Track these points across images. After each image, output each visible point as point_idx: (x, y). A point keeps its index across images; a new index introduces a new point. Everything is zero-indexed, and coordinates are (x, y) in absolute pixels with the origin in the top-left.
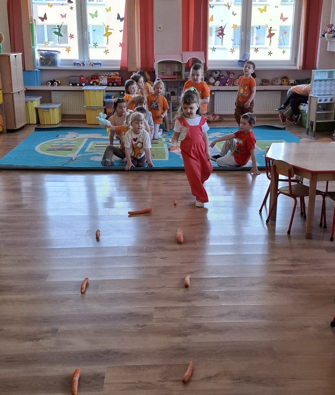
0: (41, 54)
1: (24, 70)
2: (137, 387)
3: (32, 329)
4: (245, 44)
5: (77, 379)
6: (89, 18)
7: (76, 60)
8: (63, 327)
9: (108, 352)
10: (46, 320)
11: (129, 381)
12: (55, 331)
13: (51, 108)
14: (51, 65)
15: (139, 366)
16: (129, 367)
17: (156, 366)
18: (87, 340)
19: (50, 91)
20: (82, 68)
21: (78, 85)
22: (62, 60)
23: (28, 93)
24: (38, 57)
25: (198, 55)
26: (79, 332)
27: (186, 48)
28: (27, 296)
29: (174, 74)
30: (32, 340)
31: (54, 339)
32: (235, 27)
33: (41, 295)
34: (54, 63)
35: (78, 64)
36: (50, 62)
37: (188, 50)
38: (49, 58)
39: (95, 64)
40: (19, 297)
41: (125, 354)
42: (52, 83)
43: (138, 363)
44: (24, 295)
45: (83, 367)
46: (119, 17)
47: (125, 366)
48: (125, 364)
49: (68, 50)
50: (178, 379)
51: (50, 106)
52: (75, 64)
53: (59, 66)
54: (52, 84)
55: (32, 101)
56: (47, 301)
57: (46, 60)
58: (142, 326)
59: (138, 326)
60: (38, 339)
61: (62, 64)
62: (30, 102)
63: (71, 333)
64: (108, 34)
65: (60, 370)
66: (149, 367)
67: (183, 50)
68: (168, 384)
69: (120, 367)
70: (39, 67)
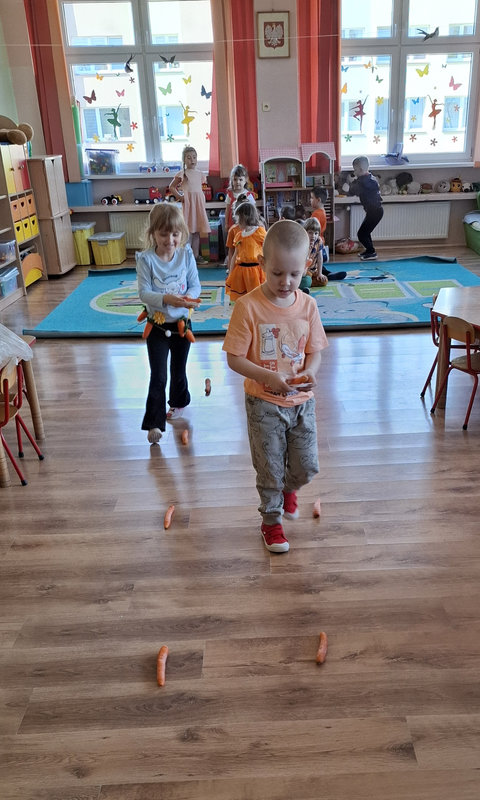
0: (91, 156)
1: (67, 181)
2: (251, 672)
3: (96, 585)
4: (396, 130)
5: (163, 661)
6: (159, 95)
7: (143, 164)
8: (142, 583)
9: (206, 619)
10: (117, 572)
11: (238, 662)
12: (130, 589)
13: (111, 240)
14: (106, 173)
15: (251, 640)
16: (237, 641)
17: (276, 639)
18: (176, 601)
19: (107, 214)
20: (152, 175)
21: (148, 202)
22: (121, 164)
23: (76, 217)
24: (86, 160)
25: (326, 149)
26: (165, 589)
27: (307, 138)
28: (88, 535)
29: (290, 179)
30: (97, 601)
31: (128, 599)
32: (379, 101)
33: (109, 533)
34: (111, 169)
35: (145, 169)
36: (104, 168)
37: (309, 140)
38: (102, 162)
39: (171, 168)
40: (78, 535)
41: (231, 621)
42: (110, 200)
43: (251, 635)
44: (83, 532)
45: (172, 643)
46: (203, 92)
47: (231, 640)
48: (232, 637)
49: (130, 148)
50: (309, 658)
51: (108, 237)
52: (141, 169)
53: (119, 173)
54: (110, 202)
55: (82, 231)
56: (117, 541)
57: (98, 165)
58: (254, 579)
59: (248, 578)
60: (106, 601)
61: (122, 171)
62: (78, 233)
63: (154, 590)
64: (188, 120)
65: (138, 648)
66: (266, 641)
67: (302, 142)
68: (294, 667)
69: (225, 641)
70: (88, 175)
